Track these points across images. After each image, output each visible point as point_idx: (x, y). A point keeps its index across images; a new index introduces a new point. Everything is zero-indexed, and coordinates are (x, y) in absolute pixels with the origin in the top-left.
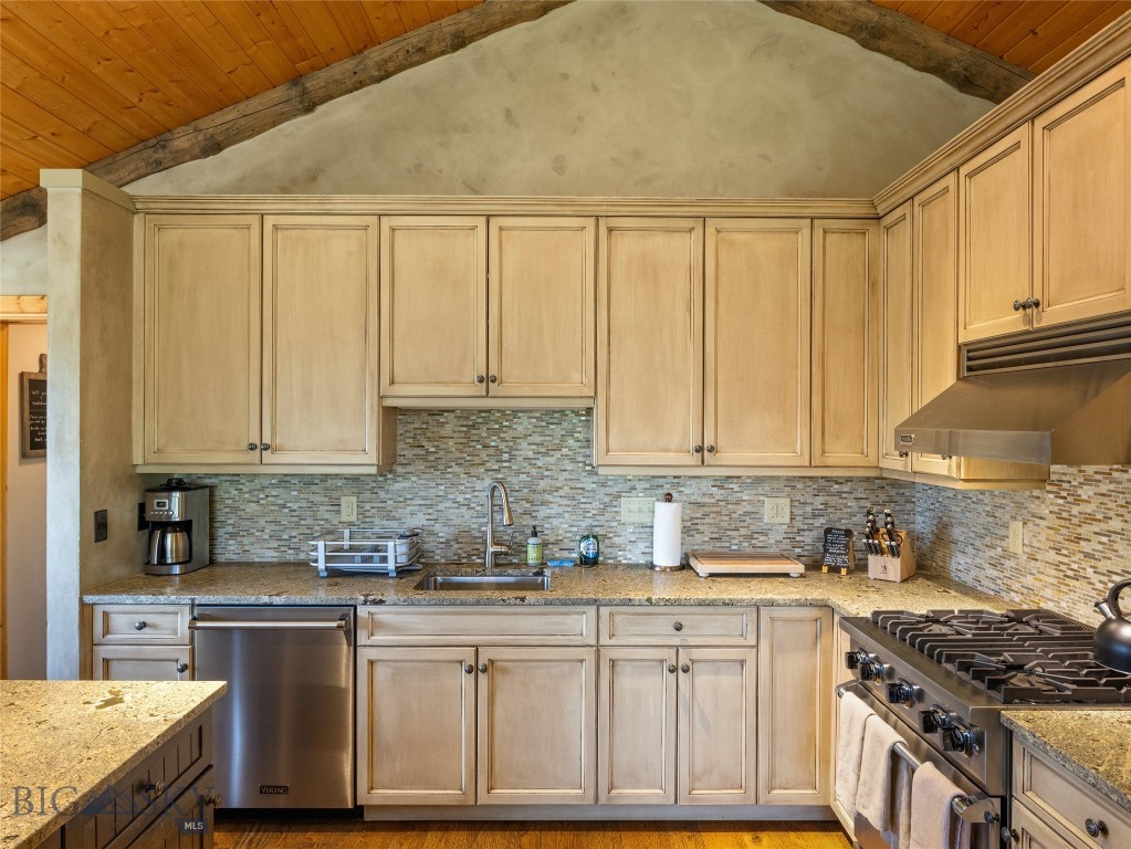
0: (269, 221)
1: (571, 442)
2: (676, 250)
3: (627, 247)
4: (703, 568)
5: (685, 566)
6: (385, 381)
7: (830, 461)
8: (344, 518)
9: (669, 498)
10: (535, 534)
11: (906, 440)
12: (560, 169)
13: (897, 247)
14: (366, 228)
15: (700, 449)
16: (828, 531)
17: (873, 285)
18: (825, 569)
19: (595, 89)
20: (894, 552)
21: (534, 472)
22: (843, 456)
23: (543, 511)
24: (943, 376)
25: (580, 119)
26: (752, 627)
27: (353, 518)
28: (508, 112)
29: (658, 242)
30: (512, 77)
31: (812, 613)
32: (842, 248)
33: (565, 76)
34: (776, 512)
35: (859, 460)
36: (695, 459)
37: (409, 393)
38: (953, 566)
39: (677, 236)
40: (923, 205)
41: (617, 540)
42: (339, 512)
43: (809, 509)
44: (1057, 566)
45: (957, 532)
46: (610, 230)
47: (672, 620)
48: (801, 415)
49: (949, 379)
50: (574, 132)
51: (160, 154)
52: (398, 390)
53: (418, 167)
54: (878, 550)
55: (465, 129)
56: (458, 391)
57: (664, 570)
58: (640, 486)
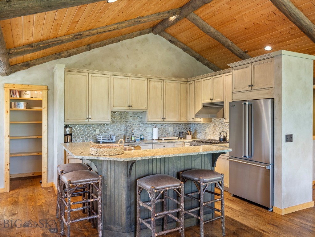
0: (90, 75)
1: (138, 118)
2: (159, 85)
3: (152, 84)
4: (163, 139)
5: (159, 139)
6: (112, 106)
7: (181, 120)
8: (97, 133)
9: (156, 127)
10: (133, 135)
11: (197, 116)
12: (136, 67)
13: (191, 87)
14: (108, 77)
15: (163, 119)
16: (180, 132)
17: (187, 92)
18: (180, 138)
19: (142, 53)
20: (190, 134)
21: (132, 123)
22: (183, 120)
23: (134, 131)
24: (200, 107)
25: (140, 58)
26: (174, 146)
27: (98, 133)
28: (127, 55)
29: (157, 83)
30: (128, 49)
31: (182, 143)
32: (183, 86)
33: (137, 50)
34: (171, 130)
35: (185, 120)
36: (162, 120)
37: (116, 109)
38: (198, 136)
39: (159, 83)
40: (196, 82)
41: (146, 135)
42: (96, 132)
43: (176, 129)
44: (213, 133)
45: (198, 131)
46: (150, 81)
47: (163, 146)
48: (177, 113)
49: (201, 108)
50: (139, 60)
51: (59, 56)
52: (114, 108)
53: (111, 64)
54: (188, 134)
55: (119, 58)
56: (125, 108)
57: (155, 140)
58: (150, 126)
